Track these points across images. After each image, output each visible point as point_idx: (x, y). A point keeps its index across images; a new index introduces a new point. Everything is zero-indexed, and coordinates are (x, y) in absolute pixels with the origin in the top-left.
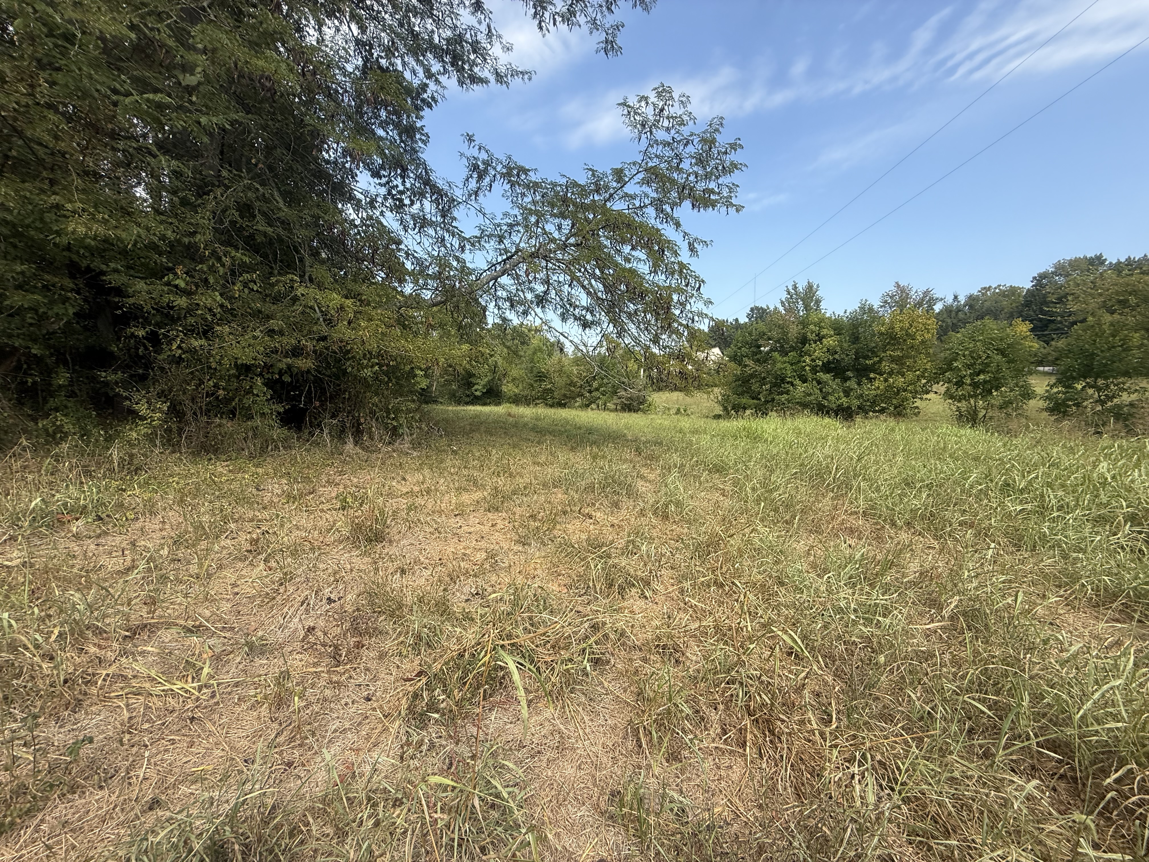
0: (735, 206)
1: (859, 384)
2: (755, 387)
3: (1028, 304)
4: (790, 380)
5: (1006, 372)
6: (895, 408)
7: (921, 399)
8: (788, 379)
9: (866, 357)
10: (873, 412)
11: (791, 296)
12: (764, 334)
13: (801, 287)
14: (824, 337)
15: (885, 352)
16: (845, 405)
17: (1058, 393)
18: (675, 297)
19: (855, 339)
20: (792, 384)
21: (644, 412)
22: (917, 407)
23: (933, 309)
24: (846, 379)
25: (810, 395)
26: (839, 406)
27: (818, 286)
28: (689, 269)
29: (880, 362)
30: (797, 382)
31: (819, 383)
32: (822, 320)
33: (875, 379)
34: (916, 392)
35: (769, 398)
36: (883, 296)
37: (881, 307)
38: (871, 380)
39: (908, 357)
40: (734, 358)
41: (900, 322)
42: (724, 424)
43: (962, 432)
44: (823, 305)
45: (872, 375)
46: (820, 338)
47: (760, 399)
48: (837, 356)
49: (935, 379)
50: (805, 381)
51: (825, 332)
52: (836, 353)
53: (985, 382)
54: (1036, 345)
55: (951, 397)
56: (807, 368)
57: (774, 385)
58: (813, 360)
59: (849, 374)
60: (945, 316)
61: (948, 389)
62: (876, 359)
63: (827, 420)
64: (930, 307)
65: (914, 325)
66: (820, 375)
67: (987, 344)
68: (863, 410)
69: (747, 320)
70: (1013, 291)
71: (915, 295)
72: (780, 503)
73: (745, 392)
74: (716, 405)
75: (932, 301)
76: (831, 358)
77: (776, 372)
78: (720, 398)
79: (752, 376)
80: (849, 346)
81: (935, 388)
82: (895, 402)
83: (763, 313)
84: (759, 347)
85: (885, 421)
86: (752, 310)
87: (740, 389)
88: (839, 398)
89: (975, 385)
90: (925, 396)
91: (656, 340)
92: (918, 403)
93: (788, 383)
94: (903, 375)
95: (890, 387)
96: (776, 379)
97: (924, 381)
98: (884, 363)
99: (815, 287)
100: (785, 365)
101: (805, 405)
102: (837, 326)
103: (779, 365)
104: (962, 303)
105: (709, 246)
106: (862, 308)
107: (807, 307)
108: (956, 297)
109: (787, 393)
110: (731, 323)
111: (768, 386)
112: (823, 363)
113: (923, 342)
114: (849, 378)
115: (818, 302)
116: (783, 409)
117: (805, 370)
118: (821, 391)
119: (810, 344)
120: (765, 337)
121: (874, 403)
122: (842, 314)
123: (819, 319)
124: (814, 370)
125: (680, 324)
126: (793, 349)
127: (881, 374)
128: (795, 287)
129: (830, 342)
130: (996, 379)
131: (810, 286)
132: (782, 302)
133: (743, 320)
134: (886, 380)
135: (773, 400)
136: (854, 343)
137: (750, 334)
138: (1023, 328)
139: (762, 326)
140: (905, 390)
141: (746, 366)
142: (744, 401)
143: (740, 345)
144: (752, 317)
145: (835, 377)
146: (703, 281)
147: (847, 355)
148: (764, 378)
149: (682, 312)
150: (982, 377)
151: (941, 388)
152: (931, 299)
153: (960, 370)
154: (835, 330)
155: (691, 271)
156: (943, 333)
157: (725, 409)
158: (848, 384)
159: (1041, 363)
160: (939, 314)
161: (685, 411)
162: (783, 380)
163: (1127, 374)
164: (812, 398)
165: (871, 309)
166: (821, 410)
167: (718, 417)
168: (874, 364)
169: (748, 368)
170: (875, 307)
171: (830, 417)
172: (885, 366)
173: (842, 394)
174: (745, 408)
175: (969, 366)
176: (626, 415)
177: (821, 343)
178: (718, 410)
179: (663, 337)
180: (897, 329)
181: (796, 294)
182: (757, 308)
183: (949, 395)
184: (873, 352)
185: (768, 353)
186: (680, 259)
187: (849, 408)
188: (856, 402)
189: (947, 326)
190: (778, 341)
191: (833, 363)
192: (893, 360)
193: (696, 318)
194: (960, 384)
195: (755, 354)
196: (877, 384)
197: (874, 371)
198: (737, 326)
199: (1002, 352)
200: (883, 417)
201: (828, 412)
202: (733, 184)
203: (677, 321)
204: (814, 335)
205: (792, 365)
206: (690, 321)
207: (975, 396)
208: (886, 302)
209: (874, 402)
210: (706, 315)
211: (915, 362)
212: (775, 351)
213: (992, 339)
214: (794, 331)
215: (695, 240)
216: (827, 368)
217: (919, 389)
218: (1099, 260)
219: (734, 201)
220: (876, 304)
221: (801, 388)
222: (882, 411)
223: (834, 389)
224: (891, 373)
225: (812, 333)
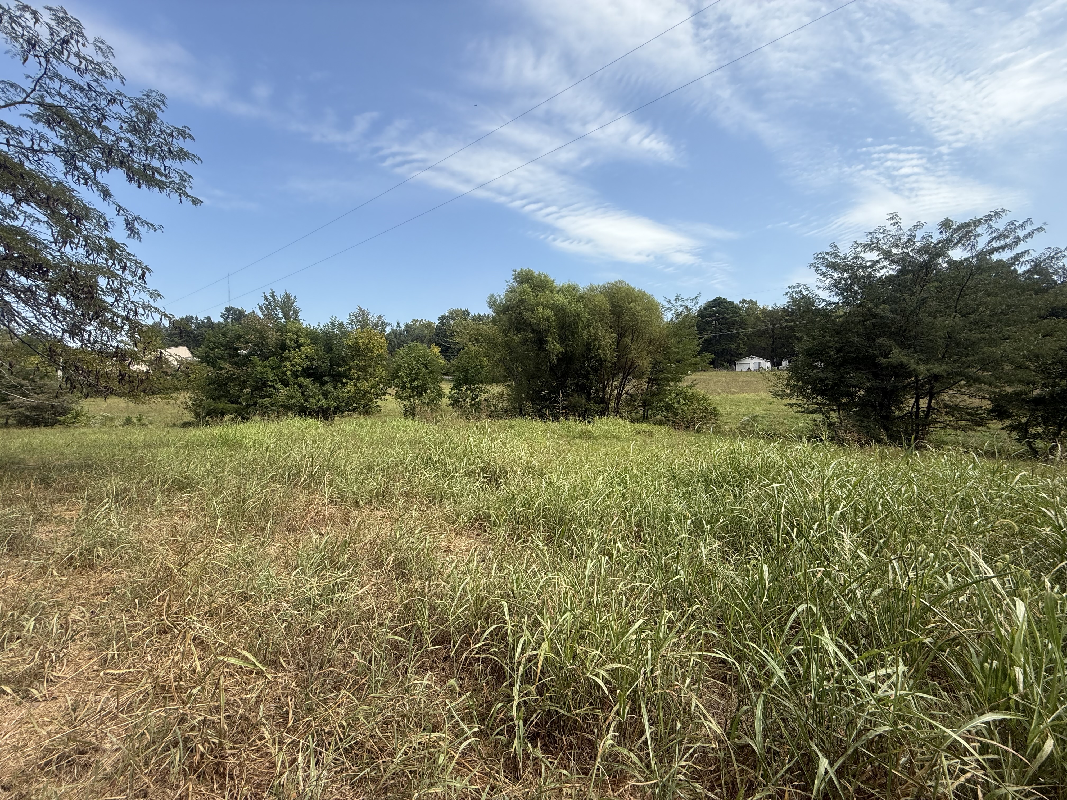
0: (191, 197)
1: (335, 387)
2: (234, 390)
3: (437, 334)
4: (272, 384)
5: (429, 380)
6: (364, 407)
7: (381, 399)
8: (270, 383)
9: (339, 365)
10: (349, 411)
11: (270, 303)
12: (241, 337)
13: (279, 296)
14: (302, 345)
15: (353, 362)
16: (325, 406)
17: (455, 393)
18: (102, 282)
19: (329, 349)
20: (275, 389)
21: (66, 425)
22: (378, 406)
23: (385, 331)
24: (323, 384)
25: (292, 398)
26: (320, 407)
27: (295, 298)
28: (125, 250)
29: (350, 369)
30: (279, 386)
31: (300, 386)
32: (299, 330)
33: (347, 383)
34: (377, 394)
35: (251, 402)
36: (350, 315)
37: (349, 324)
38: (344, 385)
39: (370, 367)
40: (205, 359)
41: (362, 338)
42: (198, 433)
43: (407, 423)
44: (301, 316)
45: (345, 380)
46: (299, 346)
47: (240, 403)
48: (314, 363)
49: (388, 384)
50: (286, 385)
51: (302, 340)
52: (314, 360)
53: (418, 386)
54: (443, 362)
55: (400, 398)
56: (288, 373)
57: (255, 389)
58: (293, 366)
59: (327, 379)
60: (393, 337)
61: (397, 392)
62: (347, 367)
63: (310, 421)
64: (383, 330)
65: (372, 341)
66: (301, 379)
67: (417, 359)
68: (338, 410)
69: (222, 320)
70: (429, 325)
71: (372, 319)
72: (255, 511)
73: (222, 396)
74: (185, 411)
75: (384, 325)
76: (310, 364)
77: (256, 375)
78: (190, 403)
79: (230, 379)
80: (325, 355)
81: (390, 390)
82: (363, 402)
83: (241, 315)
84: (237, 349)
85: (357, 418)
86: (227, 310)
87: (216, 393)
88: (319, 400)
89: (413, 388)
90: (383, 397)
91: (74, 331)
92: (379, 403)
93: (270, 386)
94: (367, 381)
95: (359, 390)
96: (257, 382)
97: (381, 386)
98: (353, 371)
99: (292, 298)
100: (265, 369)
101: (288, 408)
102: (313, 336)
103: (259, 369)
104: (403, 328)
105: (158, 231)
106: (333, 323)
107: (286, 315)
108: (398, 324)
109: (270, 396)
110: (202, 322)
111: (249, 390)
112: (303, 369)
113: (379, 355)
114: (326, 383)
115: (296, 312)
116: (265, 413)
117: (286, 375)
118: (303, 394)
119: (289, 351)
120: (242, 340)
121: (348, 404)
122: (316, 326)
123: (296, 328)
124: (295, 374)
125: (115, 314)
126: (274, 354)
127: (351, 379)
128: (273, 295)
129: (308, 350)
130: (424, 384)
131: (288, 297)
132: (260, 308)
133: (217, 319)
134: (355, 385)
135: (255, 403)
136: (328, 353)
137: (225, 335)
138: (437, 350)
139: (238, 329)
140: (369, 393)
141: (221, 369)
142: (221, 405)
143: (212, 346)
144: (228, 317)
145: (314, 382)
146: (148, 269)
147: (323, 363)
148: (244, 382)
149: (116, 300)
150: (416, 383)
151: (392, 390)
152: (383, 323)
153: (403, 377)
154: (311, 340)
155: (129, 254)
156: (392, 349)
157: (197, 415)
158: (326, 387)
159: (446, 374)
160: (388, 335)
161: (139, 420)
162: (265, 384)
163: (482, 382)
164: (295, 400)
165: (341, 325)
166: (303, 411)
167: (186, 425)
168: (346, 371)
169: (224, 371)
170: (345, 323)
171: (312, 418)
172: (354, 373)
173: (321, 397)
174: (223, 414)
175: (409, 375)
176: (27, 431)
177: (300, 351)
178: (189, 416)
179: (89, 328)
180: (361, 344)
181: (274, 302)
182: (232, 309)
183: (398, 396)
184: (344, 361)
185: (247, 356)
186: (109, 235)
187: (328, 408)
188: (334, 404)
189: (395, 344)
190: (257, 345)
191: (312, 369)
192: (360, 368)
193: (141, 311)
194: (404, 388)
195: (231, 356)
196: (348, 387)
197: (346, 377)
198: (209, 324)
199: (425, 366)
200: (355, 415)
201: (310, 413)
202: (185, 173)
203: (111, 311)
204: (292, 342)
205: (273, 369)
206: (132, 313)
207: (413, 397)
208: (352, 320)
209: (348, 402)
210: (155, 308)
211: (375, 371)
212: (254, 355)
213: (419, 356)
214: (273, 337)
215: (136, 219)
216: (307, 373)
217: (379, 391)
218: (466, 313)
219: (188, 190)
220: (346, 322)
221: (284, 391)
222: (354, 410)
223: (314, 393)
224: (358, 379)
225: (290, 341)
